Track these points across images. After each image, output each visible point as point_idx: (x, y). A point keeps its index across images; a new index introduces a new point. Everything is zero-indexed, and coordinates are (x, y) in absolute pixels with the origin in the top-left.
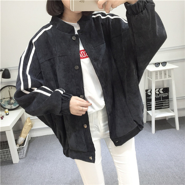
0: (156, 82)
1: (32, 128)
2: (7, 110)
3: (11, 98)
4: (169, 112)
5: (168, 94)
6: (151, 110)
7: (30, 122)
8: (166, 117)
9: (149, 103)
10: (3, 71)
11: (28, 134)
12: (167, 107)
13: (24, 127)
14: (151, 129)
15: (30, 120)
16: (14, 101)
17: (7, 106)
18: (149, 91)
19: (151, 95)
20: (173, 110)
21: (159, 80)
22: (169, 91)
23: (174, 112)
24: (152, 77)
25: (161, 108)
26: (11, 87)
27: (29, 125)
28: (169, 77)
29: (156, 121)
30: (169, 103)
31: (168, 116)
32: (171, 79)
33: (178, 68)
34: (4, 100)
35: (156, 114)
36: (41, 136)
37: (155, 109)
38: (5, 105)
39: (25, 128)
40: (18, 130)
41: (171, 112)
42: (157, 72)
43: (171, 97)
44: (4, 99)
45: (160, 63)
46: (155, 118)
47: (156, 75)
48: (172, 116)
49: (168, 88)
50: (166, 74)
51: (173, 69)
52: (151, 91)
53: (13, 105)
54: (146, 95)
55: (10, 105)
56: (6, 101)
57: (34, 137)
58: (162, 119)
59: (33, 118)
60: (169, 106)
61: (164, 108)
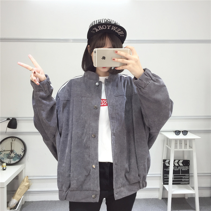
0: (175, 151)
1: (29, 190)
2: (4, 165)
3: (12, 151)
4: (188, 189)
5: (189, 168)
6: (168, 184)
7: (27, 182)
8: (184, 194)
9: (167, 176)
10: (10, 119)
11: (23, 197)
12: (186, 183)
13: (20, 187)
14: (167, 208)
15: (29, 179)
16: (14, 155)
17: (6, 159)
18: (167, 161)
19: (169, 166)
20: (193, 188)
21: (178, 149)
22: (189, 165)
23: (194, 190)
24: (171, 146)
25: (179, 184)
26: (14, 138)
27: (25, 186)
28: (190, 148)
29: (173, 199)
30: (189, 178)
31: (187, 194)
32: (192, 151)
33: (200, 139)
34: (3, 153)
35: (173, 190)
36: (37, 201)
37: (173, 184)
38: (3, 159)
39: (20, 189)
40: (12, 190)
41: (191, 189)
42: (177, 141)
43: (192, 172)
44: (4, 151)
45: (180, 131)
46: (173, 195)
47: (176, 145)
48: (192, 194)
49: (189, 161)
50: (187, 145)
51: (194, 139)
52: (169, 162)
53: (12, 159)
54: (163, 166)
55: (9, 159)
56: (6, 154)
57: (28, 201)
58: (180, 197)
59: (32, 177)
60: (189, 183)
61: (183, 183)
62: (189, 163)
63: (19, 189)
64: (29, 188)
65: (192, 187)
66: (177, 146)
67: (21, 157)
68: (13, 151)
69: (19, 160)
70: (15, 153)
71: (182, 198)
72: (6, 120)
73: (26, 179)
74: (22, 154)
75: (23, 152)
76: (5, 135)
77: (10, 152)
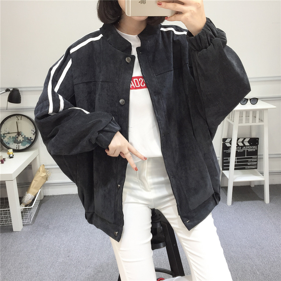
0: (239, 126)
1: (47, 182)
2: (11, 151)
4: (255, 174)
5: (257, 148)
6: (228, 169)
7: (44, 172)
8: (250, 182)
9: (227, 159)
10: (10, 90)
11: (40, 190)
12: (253, 167)
13: (35, 179)
14: (227, 199)
15: (45, 169)
17: (12, 144)
18: (228, 140)
19: (231, 147)
21: (244, 124)
22: (258, 144)
23: (263, 175)
24: (233, 120)
25: (244, 169)
26: (20, 116)
27: (42, 177)
28: (260, 121)
29: (235, 188)
30: (257, 162)
31: (254, 182)
32: (263, 125)
33: (275, 108)
34: (8, 136)
35: (235, 176)
36: (59, 195)
37: (235, 169)
40: (25, 183)
41: (259, 175)
42: (243, 112)
43: (261, 154)
44: (9, 133)
45: (247, 100)
46: (234, 183)
48: (260, 181)
49: (258, 139)
50: (255, 117)
51: (267, 109)
52: (231, 141)
53: (20, 144)
54: (223, 147)
55: (16, 144)
56: (11, 137)
57: (48, 195)
58: (244, 185)
59: (50, 166)
60: (257, 167)
61: (249, 168)
62: (258, 142)
63: (34, 182)
64: (47, 179)
65: (261, 172)
66: (242, 119)
67: (32, 141)
68: (20, 133)
69: (29, 145)
70: (23, 136)
71: (246, 186)
72: (5, 91)
73: (43, 169)
74: (33, 137)
75: (34, 134)
76: (6, 112)
77: (17, 134)
